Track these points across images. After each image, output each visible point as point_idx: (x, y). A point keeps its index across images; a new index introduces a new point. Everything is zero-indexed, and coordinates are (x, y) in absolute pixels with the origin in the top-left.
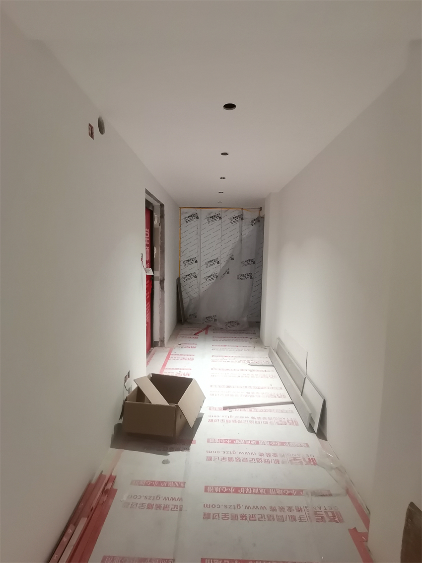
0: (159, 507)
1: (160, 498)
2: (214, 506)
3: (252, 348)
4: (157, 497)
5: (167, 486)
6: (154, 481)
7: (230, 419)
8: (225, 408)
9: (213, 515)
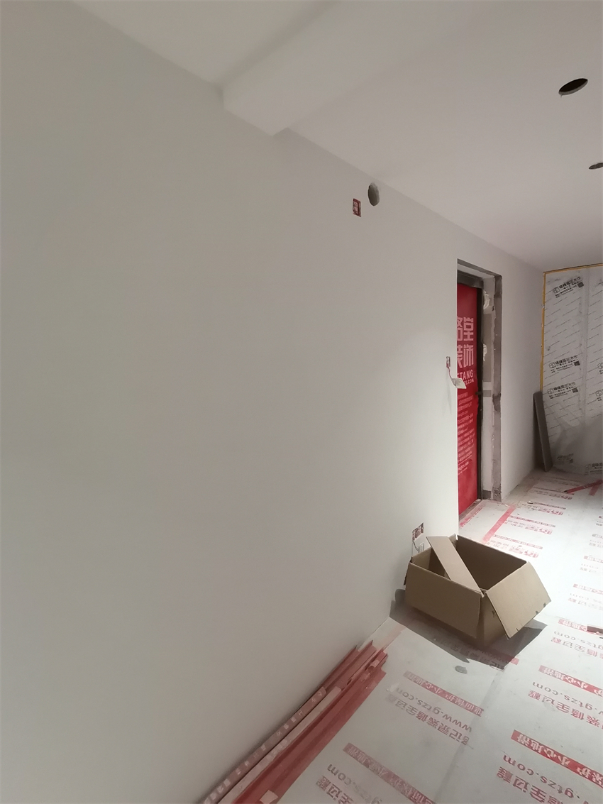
0: (433, 723)
1: (439, 712)
2: (521, 767)
4: (435, 709)
5: (453, 702)
6: (437, 688)
7: (596, 650)
8: (591, 630)
9: (517, 780)
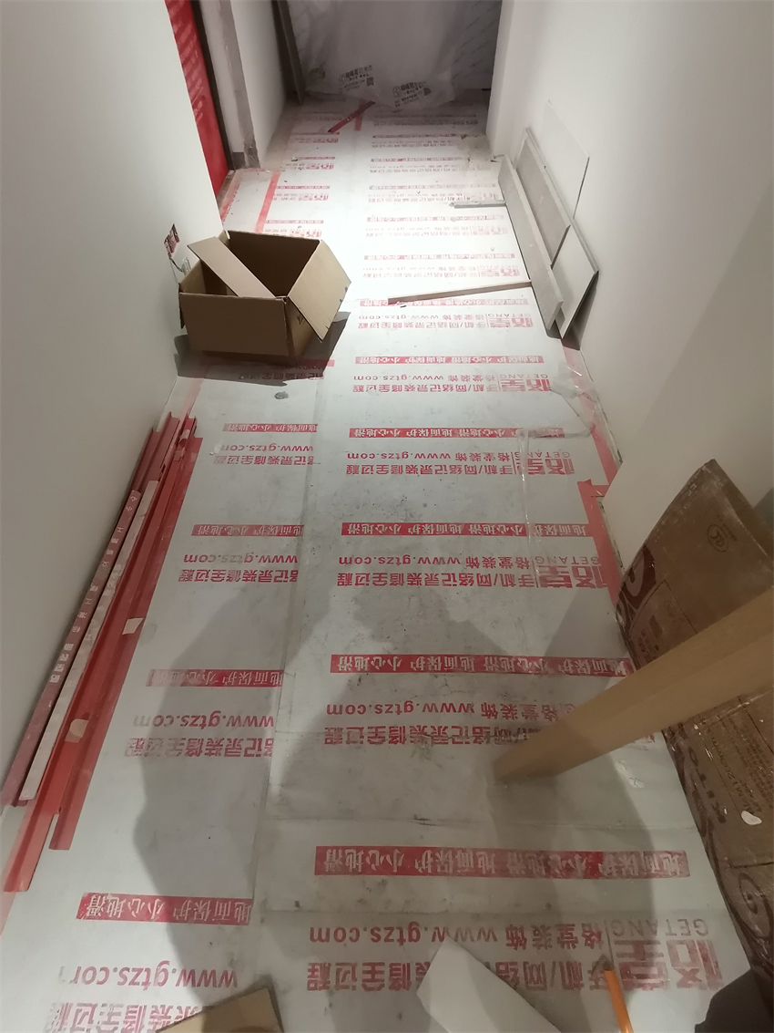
2: (358, 561)
3: (462, 162)
7: (400, 321)
8: (392, 302)
9: (357, 578)
